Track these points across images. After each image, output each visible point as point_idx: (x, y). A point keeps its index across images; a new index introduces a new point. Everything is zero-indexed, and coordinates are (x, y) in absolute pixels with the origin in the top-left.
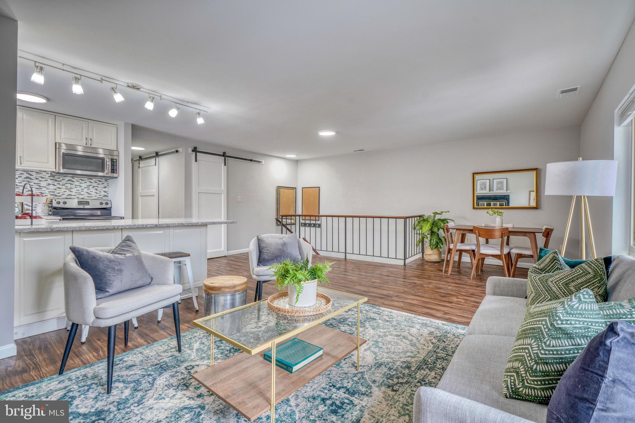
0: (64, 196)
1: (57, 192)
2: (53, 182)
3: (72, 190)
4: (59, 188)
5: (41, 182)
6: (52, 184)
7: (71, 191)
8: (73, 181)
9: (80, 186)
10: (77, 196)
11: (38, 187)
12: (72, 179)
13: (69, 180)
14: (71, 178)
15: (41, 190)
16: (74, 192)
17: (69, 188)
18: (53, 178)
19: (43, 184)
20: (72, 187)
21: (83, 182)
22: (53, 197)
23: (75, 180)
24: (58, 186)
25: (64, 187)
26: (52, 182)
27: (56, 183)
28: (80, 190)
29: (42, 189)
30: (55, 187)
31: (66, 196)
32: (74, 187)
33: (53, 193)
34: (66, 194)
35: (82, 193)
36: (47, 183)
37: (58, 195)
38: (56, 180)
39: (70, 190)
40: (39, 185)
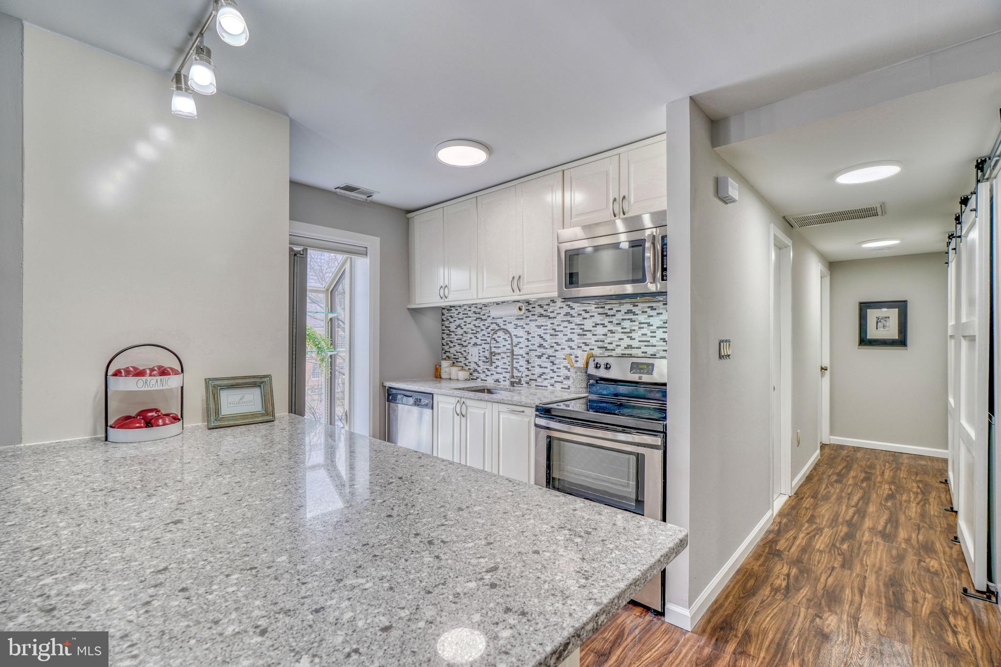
0: (619, 351)
1: (608, 340)
2: (601, 318)
3: (633, 335)
4: (612, 332)
5: (585, 322)
6: (601, 324)
7: (631, 338)
8: (635, 314)
9: (649, 325)
10: (644, 349)
11: (581, 331)
12: (634, 309)
13: (629, 312)
14: (630, 307)
15: (585, 337)
16: (638, 339)
17: (628, 330)
18: (602, 310)
19: (588, 324)
20: (633, 328)
21: (653, 313)
22: (601, 352)
23: (639, 310)
24: (610, 327)
25: (619, 329)
26: (601, 320)
27: (606, 322)
28: (649, 334)
29: (586, 335)
30: (605, 330)
31: (622, 350)
32: (637, 328)
33: (601, 343)
34: (624, 344)
35: (653, 341)
36: (593, 322)
37: (610, 347)
38: (607, 315)
39: (630, 335)
40: (583, 327)
